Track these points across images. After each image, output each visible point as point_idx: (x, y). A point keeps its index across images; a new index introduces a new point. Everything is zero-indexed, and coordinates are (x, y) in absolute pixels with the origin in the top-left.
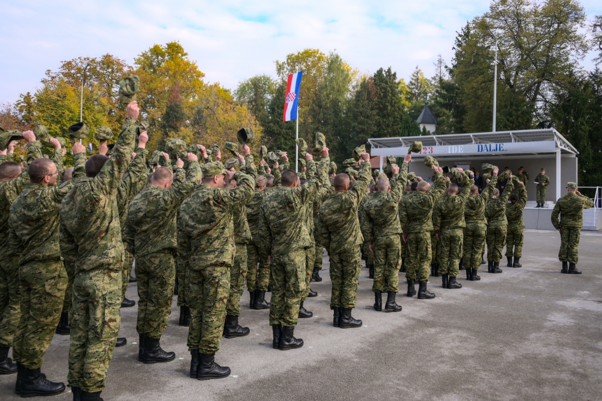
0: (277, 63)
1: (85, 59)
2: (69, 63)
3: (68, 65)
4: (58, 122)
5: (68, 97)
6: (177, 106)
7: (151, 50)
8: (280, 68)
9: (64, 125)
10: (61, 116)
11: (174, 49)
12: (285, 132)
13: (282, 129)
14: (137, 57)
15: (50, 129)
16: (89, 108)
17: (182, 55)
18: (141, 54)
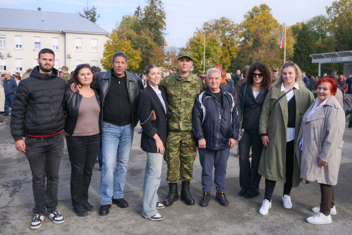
0: (327, 7)
1: (214, 20)
2: (207, 23)
3: (206, 24)
4: (197, 52)
5: (201, 40)
6: (258, 39)
7: (252, 9)
8: (328, 10)
9: (200, 53)
10: (198, 49)
11: (264, 7)
12: (304, 50)
13: (303, 49)
14: (245, 14)
15: (194, 55)
16: (211, 44)
17: (269, 10)
18: (247, 12)
